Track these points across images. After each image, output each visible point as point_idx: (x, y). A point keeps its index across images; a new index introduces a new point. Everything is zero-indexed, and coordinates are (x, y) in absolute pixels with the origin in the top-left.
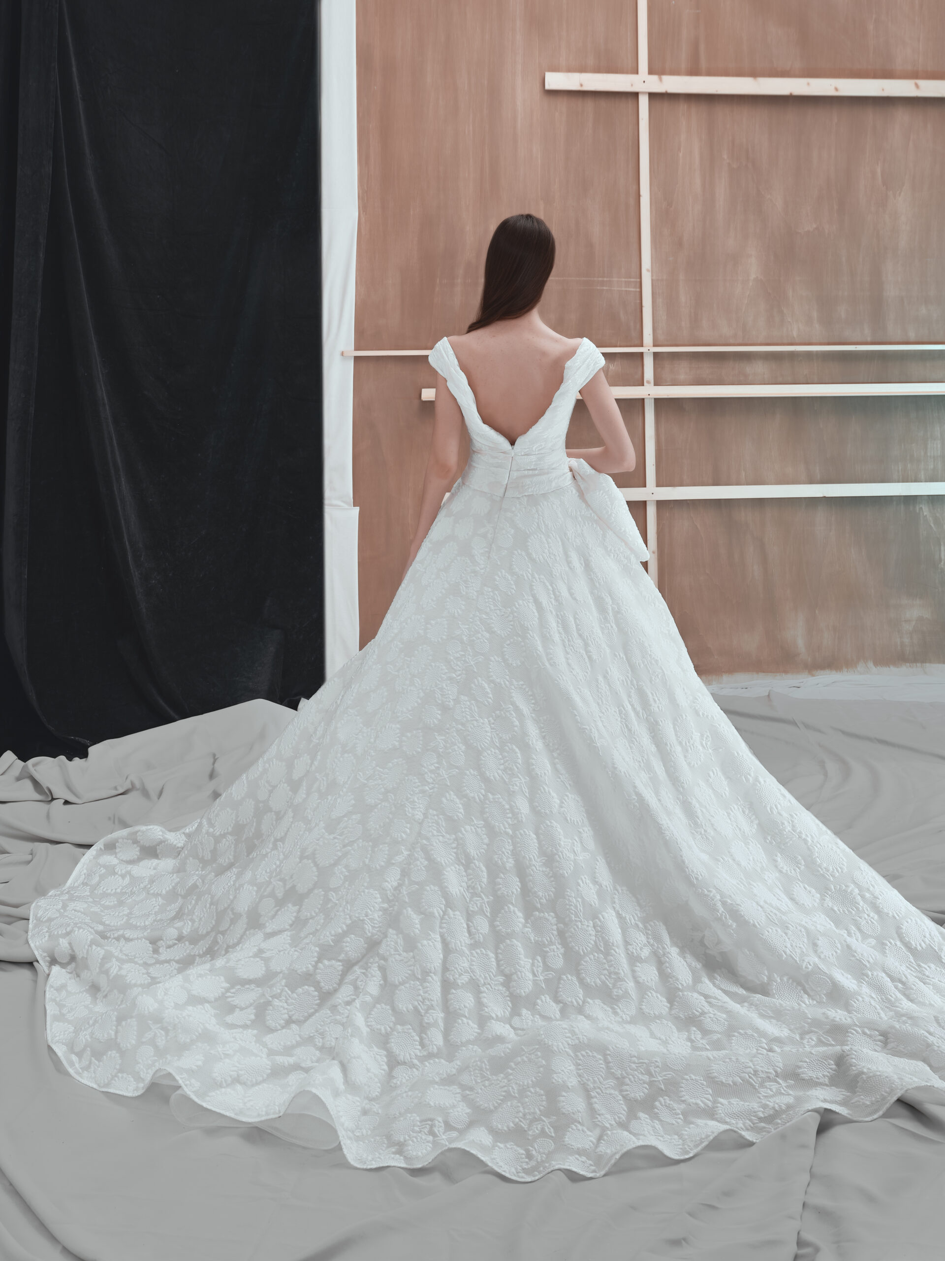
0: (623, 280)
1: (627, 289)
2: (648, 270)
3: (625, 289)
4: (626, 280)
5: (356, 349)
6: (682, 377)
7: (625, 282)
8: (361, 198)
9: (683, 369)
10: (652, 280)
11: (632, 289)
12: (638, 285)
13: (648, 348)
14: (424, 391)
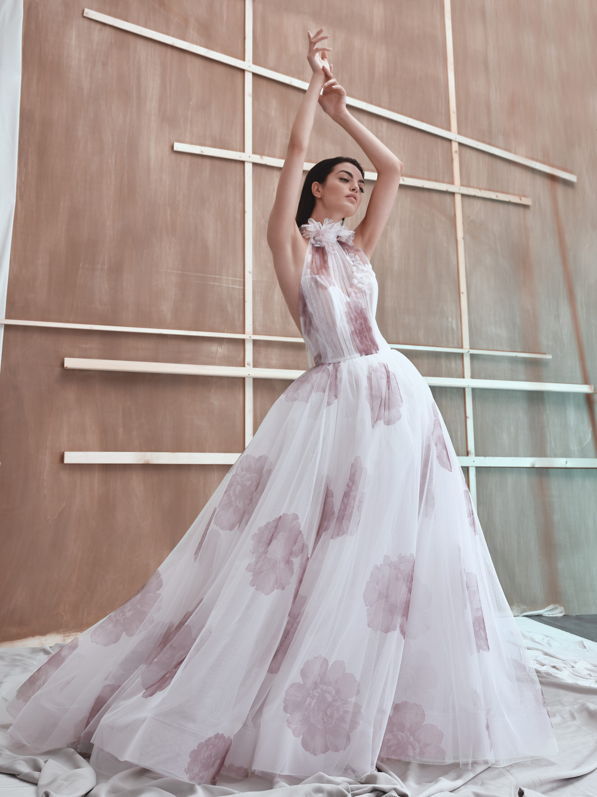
0: (231, 278)
1: (234, 286)
2: (250, 272)
3: (232, 286)
4: (233, 279)
5: (8, 317)
6: (274, 362)
7: (232, 280)
8: (19, 188)
9: (274, 355)
10: (253, 281)
11: (238, 287)
12: (242, 283)
13: (249, 335)
14: (66, 360)
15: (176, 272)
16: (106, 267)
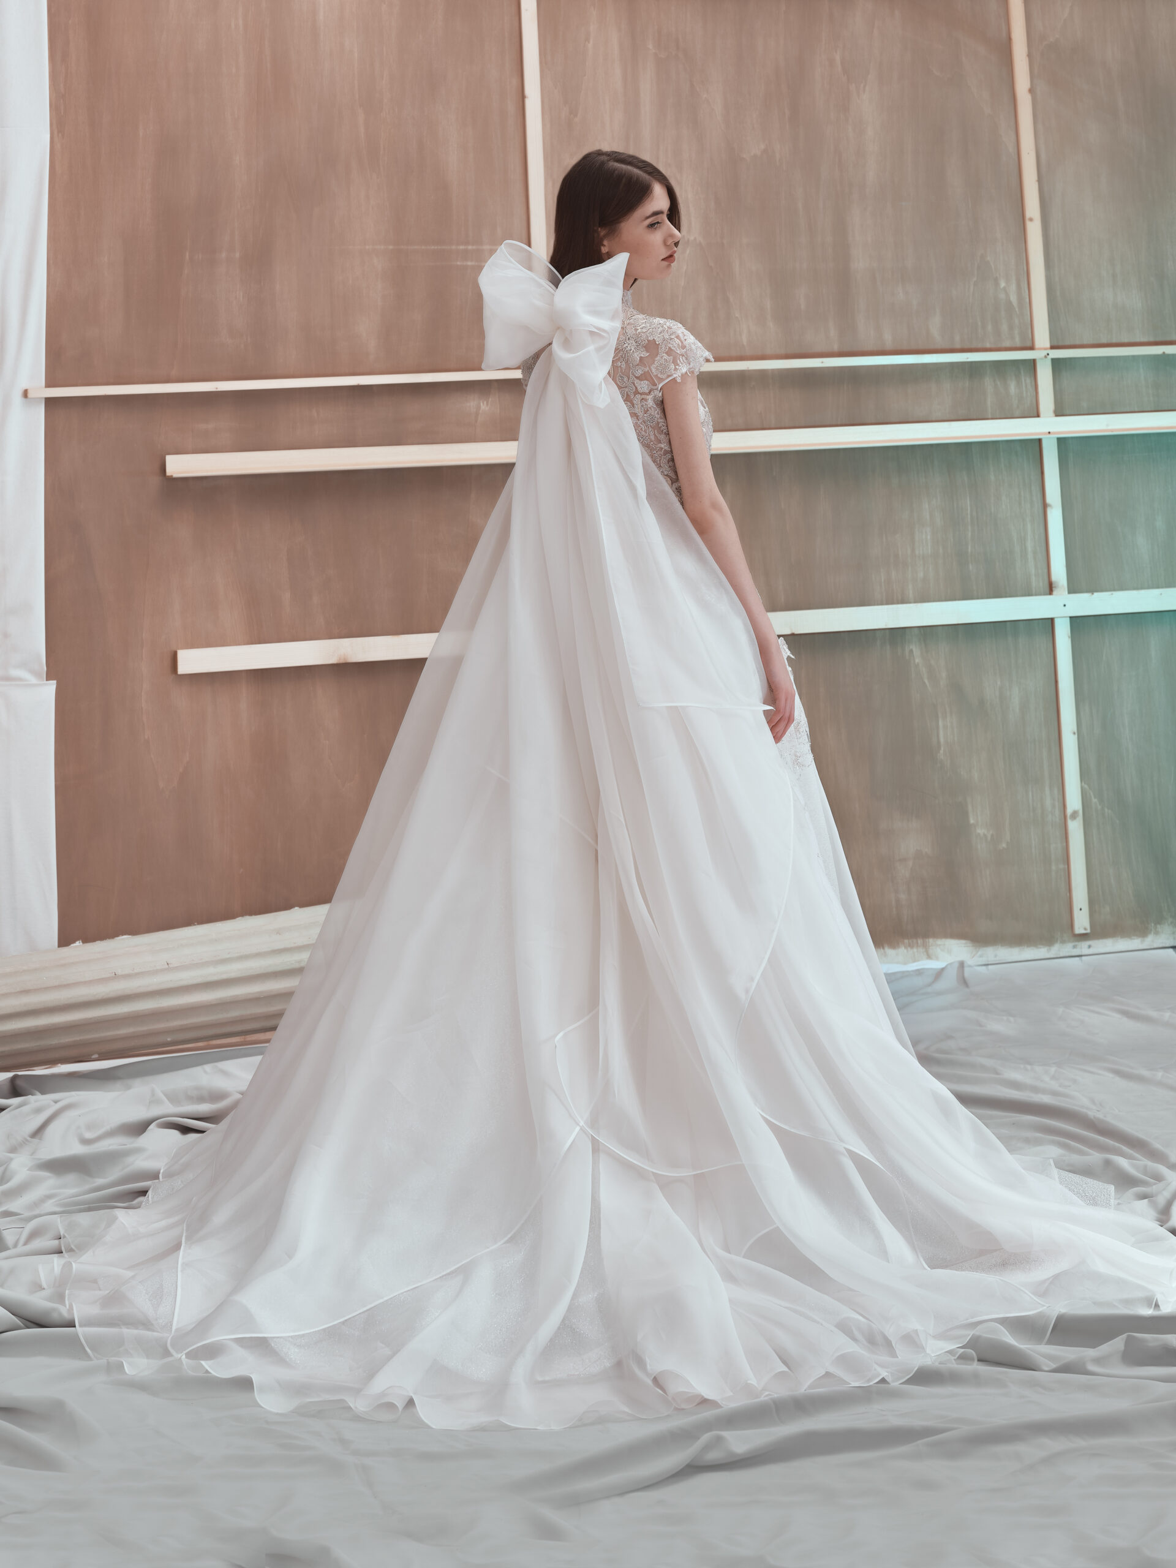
5: (50, 383)
14: (170, 459)
15: (382, 247)
16: (237, 255)
